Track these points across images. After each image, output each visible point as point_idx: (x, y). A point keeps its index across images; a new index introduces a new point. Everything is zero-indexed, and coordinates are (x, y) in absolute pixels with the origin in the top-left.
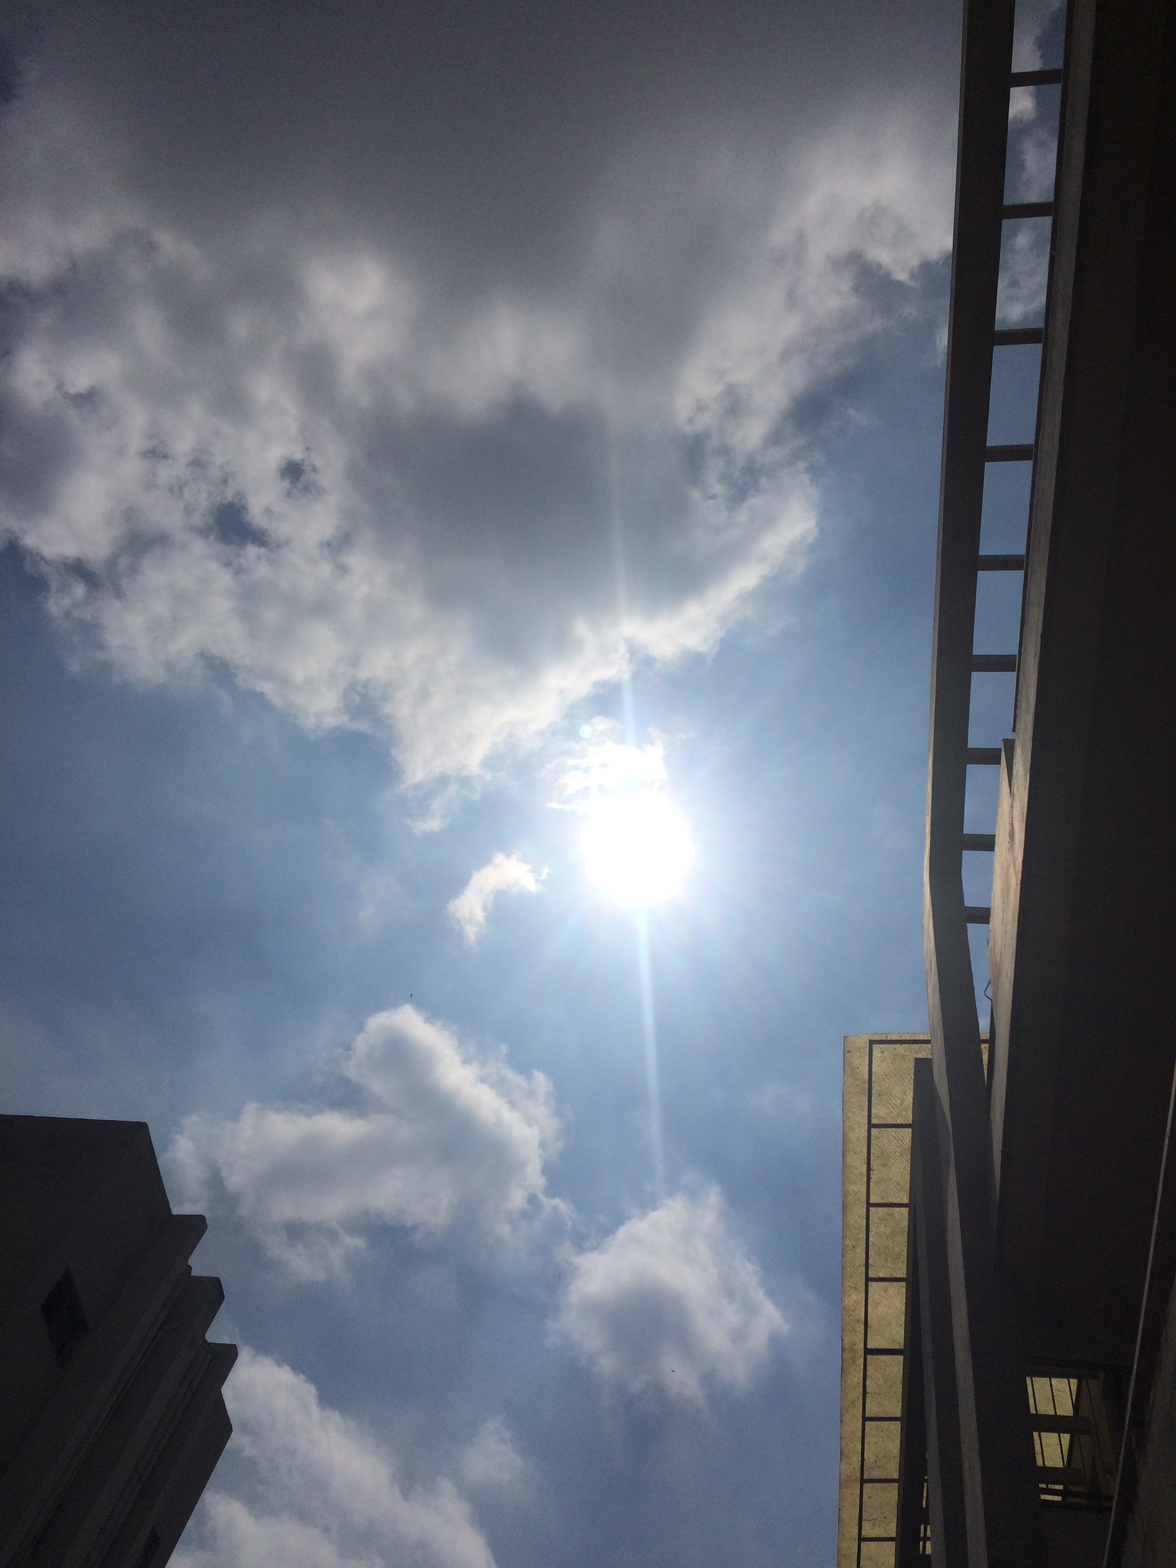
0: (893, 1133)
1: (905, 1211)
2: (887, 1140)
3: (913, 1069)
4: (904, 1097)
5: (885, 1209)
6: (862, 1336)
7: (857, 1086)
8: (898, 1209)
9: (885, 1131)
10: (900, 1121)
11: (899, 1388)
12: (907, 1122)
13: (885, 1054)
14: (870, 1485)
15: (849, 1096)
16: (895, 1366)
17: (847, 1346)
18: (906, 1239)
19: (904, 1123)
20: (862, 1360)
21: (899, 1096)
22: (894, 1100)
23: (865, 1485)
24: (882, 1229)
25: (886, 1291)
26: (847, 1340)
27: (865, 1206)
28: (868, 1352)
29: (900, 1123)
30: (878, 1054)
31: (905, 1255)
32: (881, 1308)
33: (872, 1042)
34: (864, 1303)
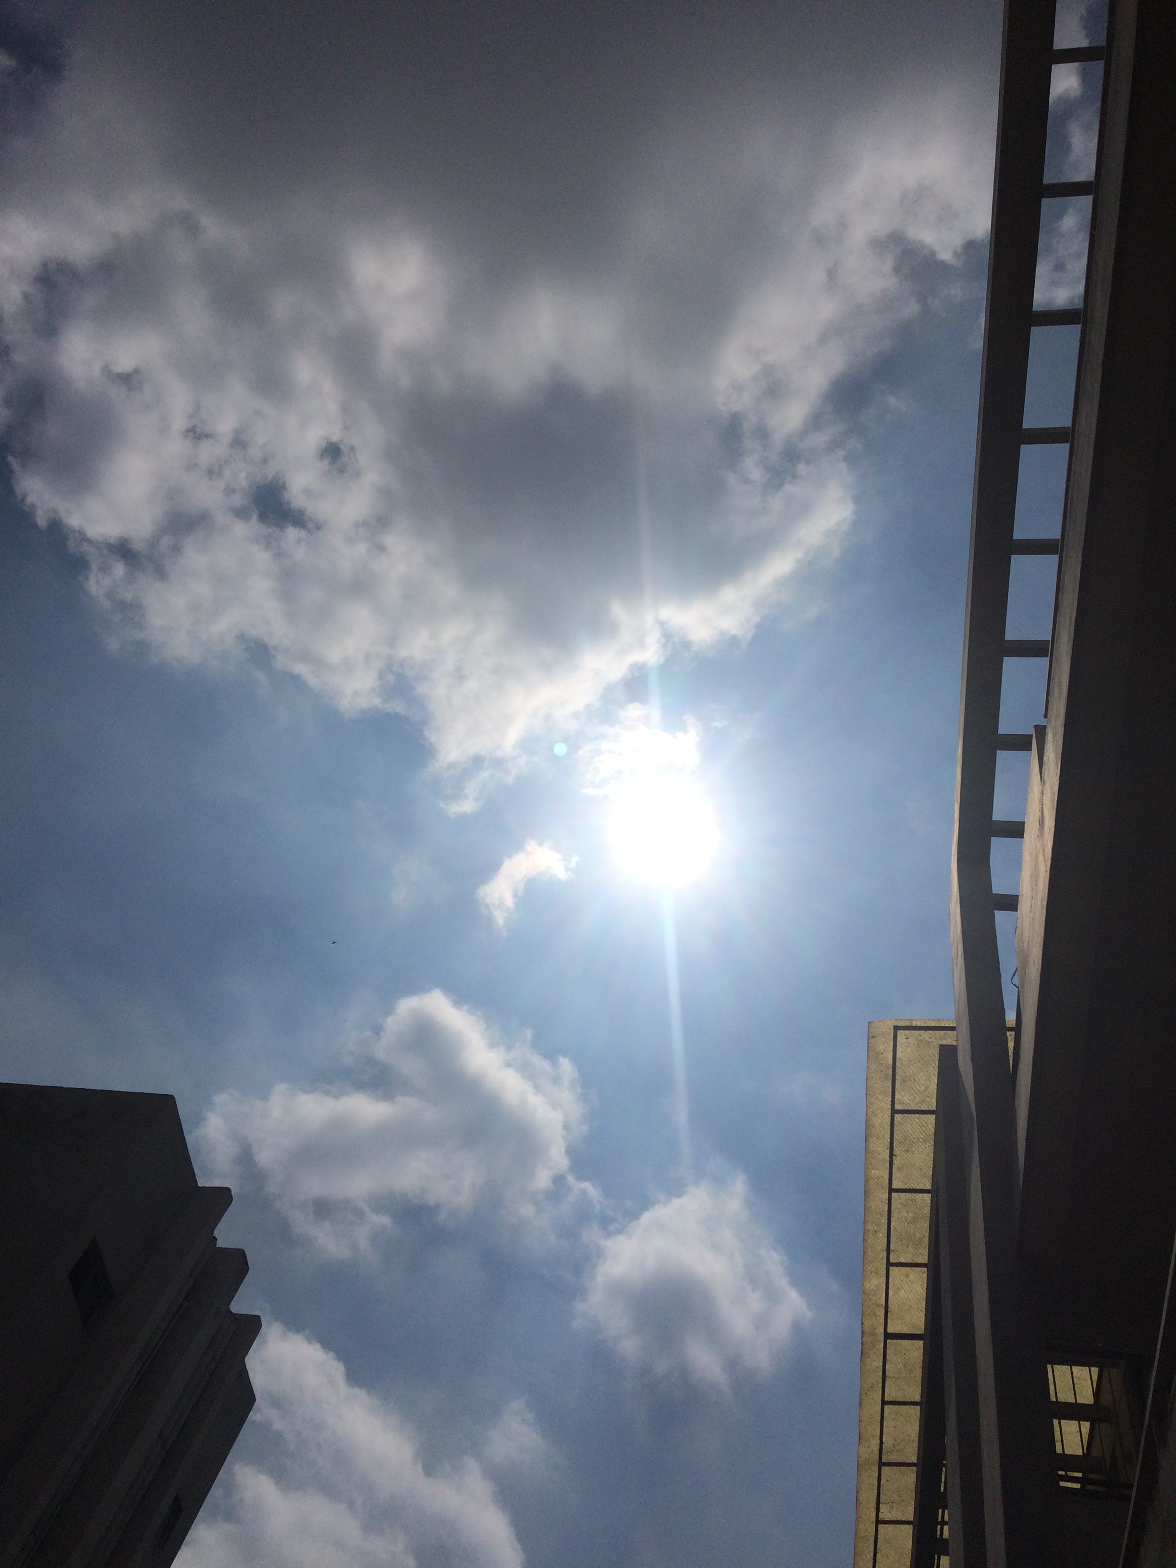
0: (916, 1119)
1: (927, 1197)
2: (911, 1127)
3: (937, 1056)
4: (928, 1083)
5: (908, 1194)
6: (882, 1321)
7: (881, 1071)
8: (920, 1195)
9: (908, 1117)
10: (924, 1107)
11: (918, 1373)
12: (930, 1108)
13: (909, 1039)
14: (887, 1468)
15: (873, 1082)
16: (915, 1351)
17: (867, 1329)
18: (927, 1225)
19: (927, 1109)
20: (882, 1344)
21: (923, 1082)
22: (918, 1087)
23: (883, 1468)
24: (904, 1214)
25: (907, 1276)
26: (867, 1323)
27: (887, 1191)
28: (888, 1336)
29: (923, 1109)
30: (903, 1040)
31: (926, 1240)
32: (902, 1293)
33: (896, 1028)
34: (884, 1287)
